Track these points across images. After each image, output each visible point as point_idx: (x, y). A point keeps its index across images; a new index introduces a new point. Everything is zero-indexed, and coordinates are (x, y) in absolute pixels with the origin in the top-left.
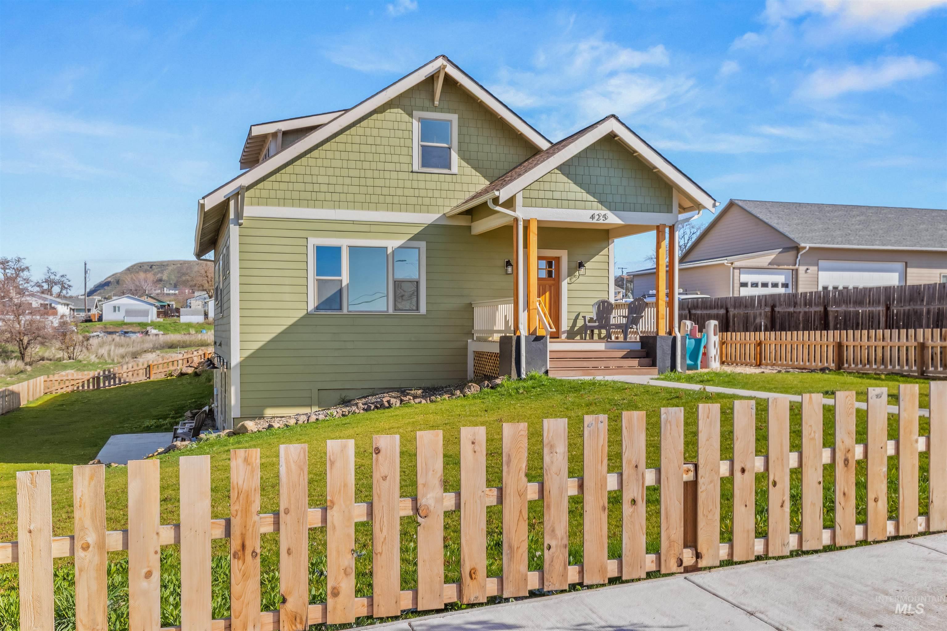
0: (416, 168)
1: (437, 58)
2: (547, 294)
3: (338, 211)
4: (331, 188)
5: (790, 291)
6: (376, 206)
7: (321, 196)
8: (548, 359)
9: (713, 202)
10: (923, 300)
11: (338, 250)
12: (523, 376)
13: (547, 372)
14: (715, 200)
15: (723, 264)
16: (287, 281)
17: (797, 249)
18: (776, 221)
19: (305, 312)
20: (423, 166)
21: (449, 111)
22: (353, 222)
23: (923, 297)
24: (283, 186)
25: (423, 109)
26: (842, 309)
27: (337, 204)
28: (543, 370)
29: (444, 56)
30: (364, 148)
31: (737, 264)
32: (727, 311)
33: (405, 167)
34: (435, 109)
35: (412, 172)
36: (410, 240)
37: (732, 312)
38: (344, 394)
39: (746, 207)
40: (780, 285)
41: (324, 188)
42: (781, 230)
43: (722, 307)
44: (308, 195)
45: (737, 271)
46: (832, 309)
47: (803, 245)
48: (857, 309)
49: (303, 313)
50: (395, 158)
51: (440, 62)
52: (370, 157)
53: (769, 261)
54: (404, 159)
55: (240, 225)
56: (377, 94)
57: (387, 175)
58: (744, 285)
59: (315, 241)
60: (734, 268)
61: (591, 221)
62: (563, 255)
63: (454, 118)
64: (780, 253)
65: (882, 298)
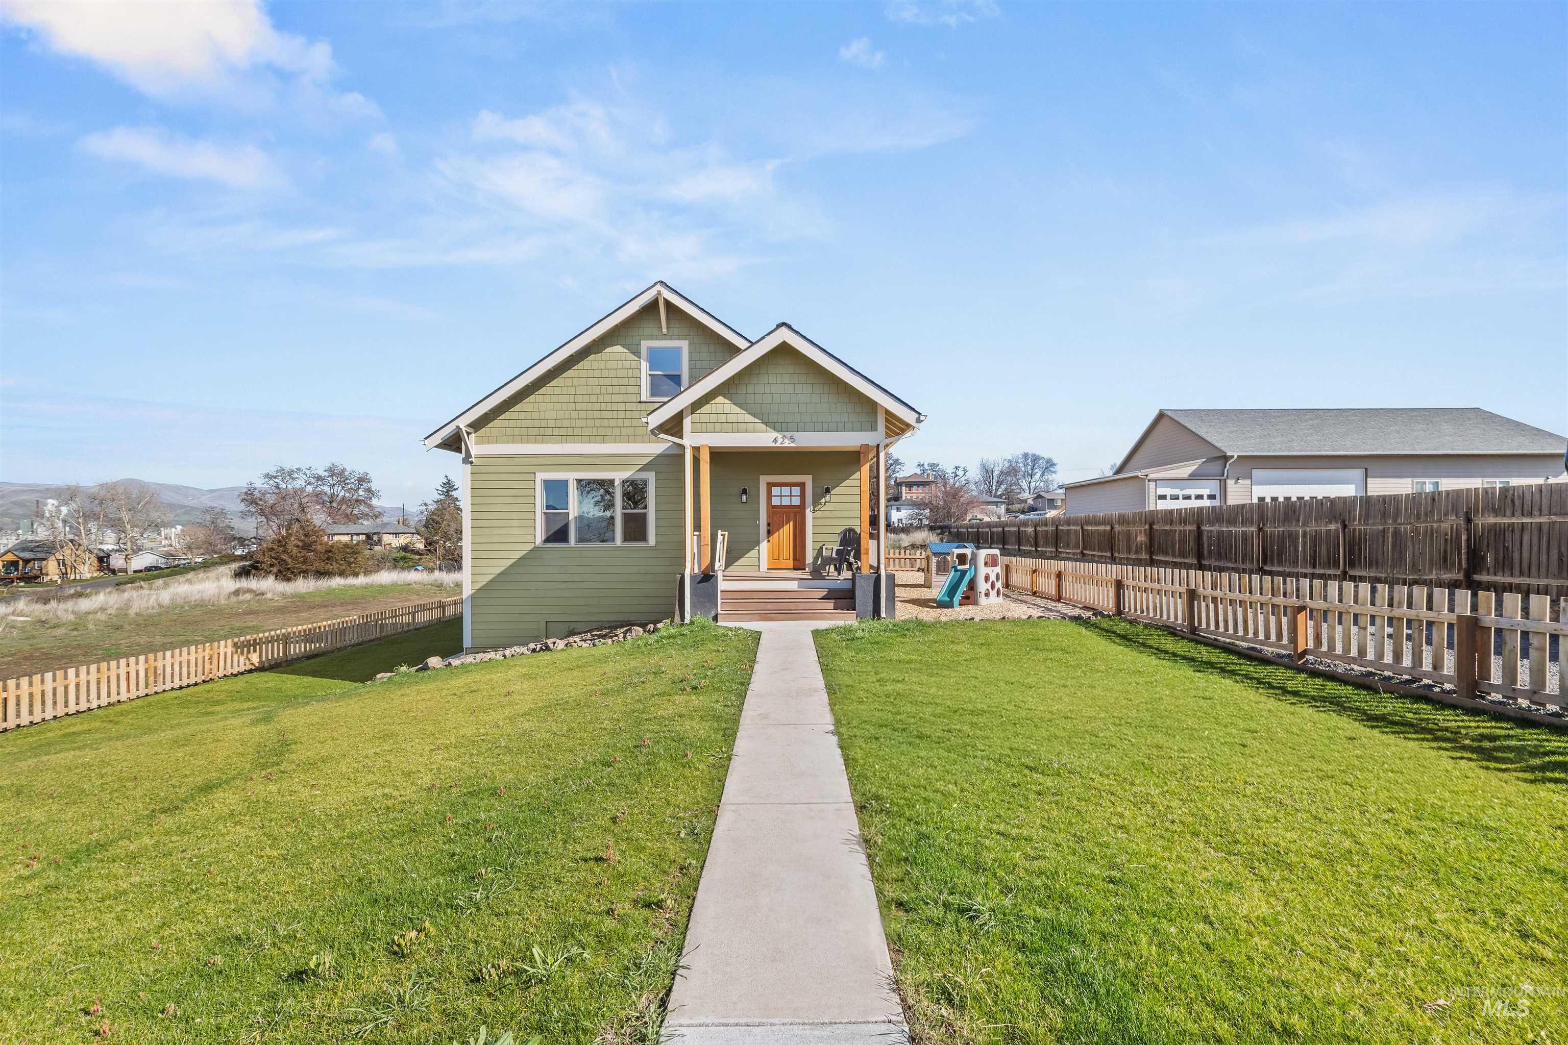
0: (643, 399)
1: (655, 284)
2: (791, 523)
3: (565, 445)
4: (559, 423)
5: (1216, 503)
6: (603, 438)
7: (549, 432)
8: (719, 601)
9: (917, 416)
10: (1298, 520)
11: (566, 482)
12: (687, 621)
13: (715, 618)
14: (920, 414)
15: (1137, 477)
16: (515, 515)
17: (1225, 458)
18: (1205, 430)
19: (533, 545)
20: (653, 395)
21: (679, 338)
22: (580, 456)
23: (1299, 516)
24: (512, 423)
25: (651, 338)
26: (1215, 528)
27: (565, 438)
28: (713, 614)
29: (662, 282)
30: (591, 382)
31: (1151, 476)
32: (1112, 528)
33: (633, 398)
34: (665, 337)
35: (640, 402)
36: (639, 470)
37: (1117, 528)
38: (572, 626)
39: (1176, 418)
40: (1205, 497)
41: (552, 423)
42: (1208, 439)
43: (1108, 524)
44: (535, 432)
45: (1152, 484)
46: (1206, 528)
47: (1229, 454)
48: (1231, 529)
49: (530, 547)
50: (623, 390)
51: (658, 287)
52: (597, 390)
53: (1190, 472)
54: (631, 390)
55: (471, 463)
56: (592, 326)
57: (615, 407)
58: (1163, 497)
59: (541, 476)
60: (1149, 481)
61: (773, 445)
62: (808, 480)
63: (684, 345)
64: (1204, 462)
65: (1255, 517)
